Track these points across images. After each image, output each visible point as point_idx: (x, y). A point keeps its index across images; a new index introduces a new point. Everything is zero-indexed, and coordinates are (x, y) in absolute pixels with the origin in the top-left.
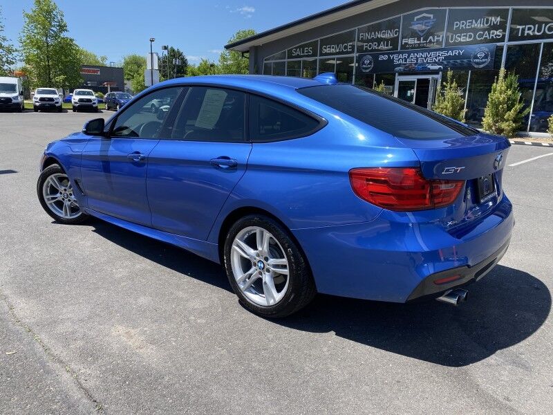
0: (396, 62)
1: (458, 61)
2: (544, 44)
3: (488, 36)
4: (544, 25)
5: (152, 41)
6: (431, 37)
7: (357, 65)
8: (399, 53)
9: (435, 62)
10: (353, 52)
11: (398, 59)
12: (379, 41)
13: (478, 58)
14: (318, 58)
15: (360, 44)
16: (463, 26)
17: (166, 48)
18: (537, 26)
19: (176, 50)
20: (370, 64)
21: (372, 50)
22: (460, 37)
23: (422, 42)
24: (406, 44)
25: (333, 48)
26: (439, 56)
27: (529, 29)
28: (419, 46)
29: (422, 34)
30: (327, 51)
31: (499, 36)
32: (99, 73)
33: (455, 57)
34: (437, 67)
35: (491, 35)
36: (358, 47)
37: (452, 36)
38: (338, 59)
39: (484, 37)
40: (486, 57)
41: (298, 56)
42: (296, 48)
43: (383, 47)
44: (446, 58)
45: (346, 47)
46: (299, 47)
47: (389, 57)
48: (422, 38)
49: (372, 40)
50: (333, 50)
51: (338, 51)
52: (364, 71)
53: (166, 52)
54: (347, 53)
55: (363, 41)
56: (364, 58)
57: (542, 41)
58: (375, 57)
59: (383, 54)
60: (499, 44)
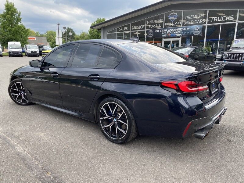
0: (163, 33)
1: (188, 32)
2: (222, 25)
3: (199, 22)
4: (221, 17)
5: (58, 25)
6: (176, 22)
7: (146, 34)
8: (164, 29)
9: (179, 33)
10: (145, 29)
11: (163, 32)
12: (155, 24)
13: (196, 31)
14: (130, 31)
15: (148, 25)
16: (189, 18)
17: (65, 28)
18: (219, 17)
19: (70, 28)
20: (152, 34)
21: (153, 28)
22: (188, 22)
23: (173, 24)
24: (166, 25)
25: (136, 27)
26: (180, 30)
27: (216, 19)
28: (172, 26)
29: (173, 21)
30: (134, 28)
31: (204, 22)
32: (35, 39)
33: (186, 31)
34: (179, 35)
35: (200, 22)
36: (147, 27)
37: (185, 22)
38: (139, 32)
39: (198, 22)
40: (199, 30)
41: (122, 31)
42: (121, 27)
43: (157, 26)
44: (183, 31)
45: (142, 27)
46: (122, 27)
47: (160, 31)
48: (173, 23)
49: (153, 24)
50: (136, 28)
51: (138, 28)
52: (149, 37)
53: (65, 30)
54: (142, 29)
55: (148, 24)
56: (149, 31)
57: (221, 24)
58: (154, 31)
59: (157, 30)
60: (204, 25)
